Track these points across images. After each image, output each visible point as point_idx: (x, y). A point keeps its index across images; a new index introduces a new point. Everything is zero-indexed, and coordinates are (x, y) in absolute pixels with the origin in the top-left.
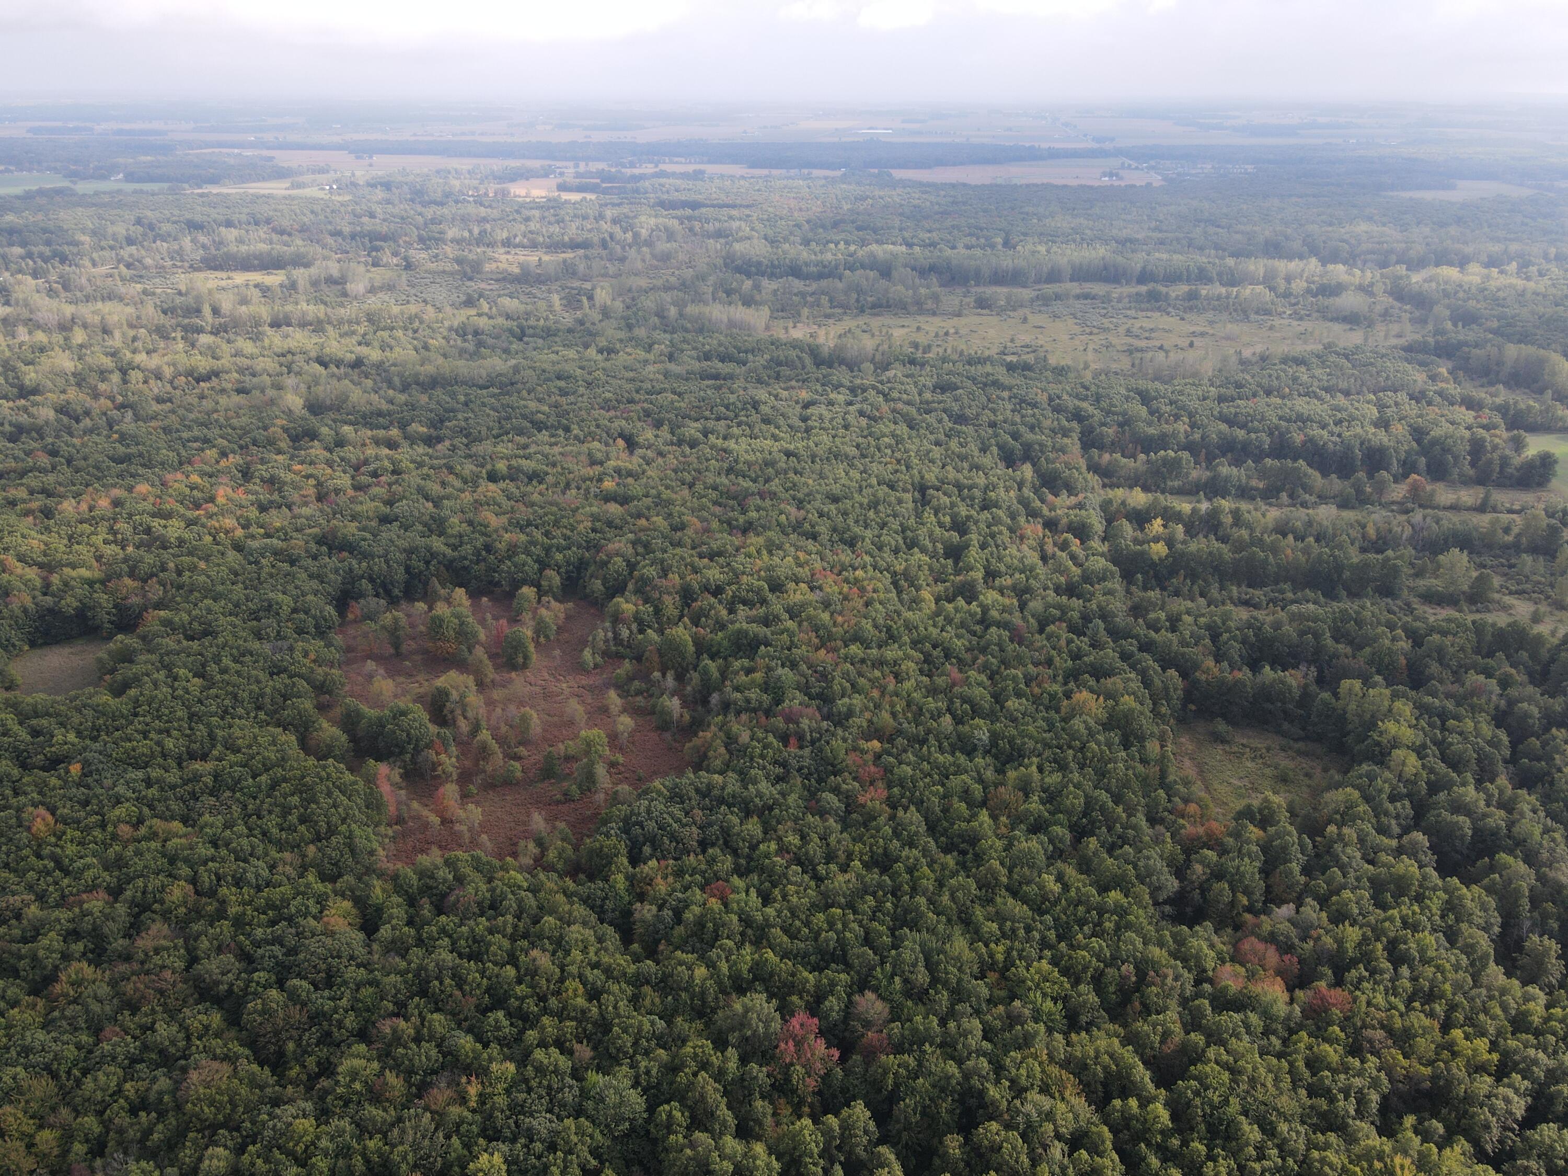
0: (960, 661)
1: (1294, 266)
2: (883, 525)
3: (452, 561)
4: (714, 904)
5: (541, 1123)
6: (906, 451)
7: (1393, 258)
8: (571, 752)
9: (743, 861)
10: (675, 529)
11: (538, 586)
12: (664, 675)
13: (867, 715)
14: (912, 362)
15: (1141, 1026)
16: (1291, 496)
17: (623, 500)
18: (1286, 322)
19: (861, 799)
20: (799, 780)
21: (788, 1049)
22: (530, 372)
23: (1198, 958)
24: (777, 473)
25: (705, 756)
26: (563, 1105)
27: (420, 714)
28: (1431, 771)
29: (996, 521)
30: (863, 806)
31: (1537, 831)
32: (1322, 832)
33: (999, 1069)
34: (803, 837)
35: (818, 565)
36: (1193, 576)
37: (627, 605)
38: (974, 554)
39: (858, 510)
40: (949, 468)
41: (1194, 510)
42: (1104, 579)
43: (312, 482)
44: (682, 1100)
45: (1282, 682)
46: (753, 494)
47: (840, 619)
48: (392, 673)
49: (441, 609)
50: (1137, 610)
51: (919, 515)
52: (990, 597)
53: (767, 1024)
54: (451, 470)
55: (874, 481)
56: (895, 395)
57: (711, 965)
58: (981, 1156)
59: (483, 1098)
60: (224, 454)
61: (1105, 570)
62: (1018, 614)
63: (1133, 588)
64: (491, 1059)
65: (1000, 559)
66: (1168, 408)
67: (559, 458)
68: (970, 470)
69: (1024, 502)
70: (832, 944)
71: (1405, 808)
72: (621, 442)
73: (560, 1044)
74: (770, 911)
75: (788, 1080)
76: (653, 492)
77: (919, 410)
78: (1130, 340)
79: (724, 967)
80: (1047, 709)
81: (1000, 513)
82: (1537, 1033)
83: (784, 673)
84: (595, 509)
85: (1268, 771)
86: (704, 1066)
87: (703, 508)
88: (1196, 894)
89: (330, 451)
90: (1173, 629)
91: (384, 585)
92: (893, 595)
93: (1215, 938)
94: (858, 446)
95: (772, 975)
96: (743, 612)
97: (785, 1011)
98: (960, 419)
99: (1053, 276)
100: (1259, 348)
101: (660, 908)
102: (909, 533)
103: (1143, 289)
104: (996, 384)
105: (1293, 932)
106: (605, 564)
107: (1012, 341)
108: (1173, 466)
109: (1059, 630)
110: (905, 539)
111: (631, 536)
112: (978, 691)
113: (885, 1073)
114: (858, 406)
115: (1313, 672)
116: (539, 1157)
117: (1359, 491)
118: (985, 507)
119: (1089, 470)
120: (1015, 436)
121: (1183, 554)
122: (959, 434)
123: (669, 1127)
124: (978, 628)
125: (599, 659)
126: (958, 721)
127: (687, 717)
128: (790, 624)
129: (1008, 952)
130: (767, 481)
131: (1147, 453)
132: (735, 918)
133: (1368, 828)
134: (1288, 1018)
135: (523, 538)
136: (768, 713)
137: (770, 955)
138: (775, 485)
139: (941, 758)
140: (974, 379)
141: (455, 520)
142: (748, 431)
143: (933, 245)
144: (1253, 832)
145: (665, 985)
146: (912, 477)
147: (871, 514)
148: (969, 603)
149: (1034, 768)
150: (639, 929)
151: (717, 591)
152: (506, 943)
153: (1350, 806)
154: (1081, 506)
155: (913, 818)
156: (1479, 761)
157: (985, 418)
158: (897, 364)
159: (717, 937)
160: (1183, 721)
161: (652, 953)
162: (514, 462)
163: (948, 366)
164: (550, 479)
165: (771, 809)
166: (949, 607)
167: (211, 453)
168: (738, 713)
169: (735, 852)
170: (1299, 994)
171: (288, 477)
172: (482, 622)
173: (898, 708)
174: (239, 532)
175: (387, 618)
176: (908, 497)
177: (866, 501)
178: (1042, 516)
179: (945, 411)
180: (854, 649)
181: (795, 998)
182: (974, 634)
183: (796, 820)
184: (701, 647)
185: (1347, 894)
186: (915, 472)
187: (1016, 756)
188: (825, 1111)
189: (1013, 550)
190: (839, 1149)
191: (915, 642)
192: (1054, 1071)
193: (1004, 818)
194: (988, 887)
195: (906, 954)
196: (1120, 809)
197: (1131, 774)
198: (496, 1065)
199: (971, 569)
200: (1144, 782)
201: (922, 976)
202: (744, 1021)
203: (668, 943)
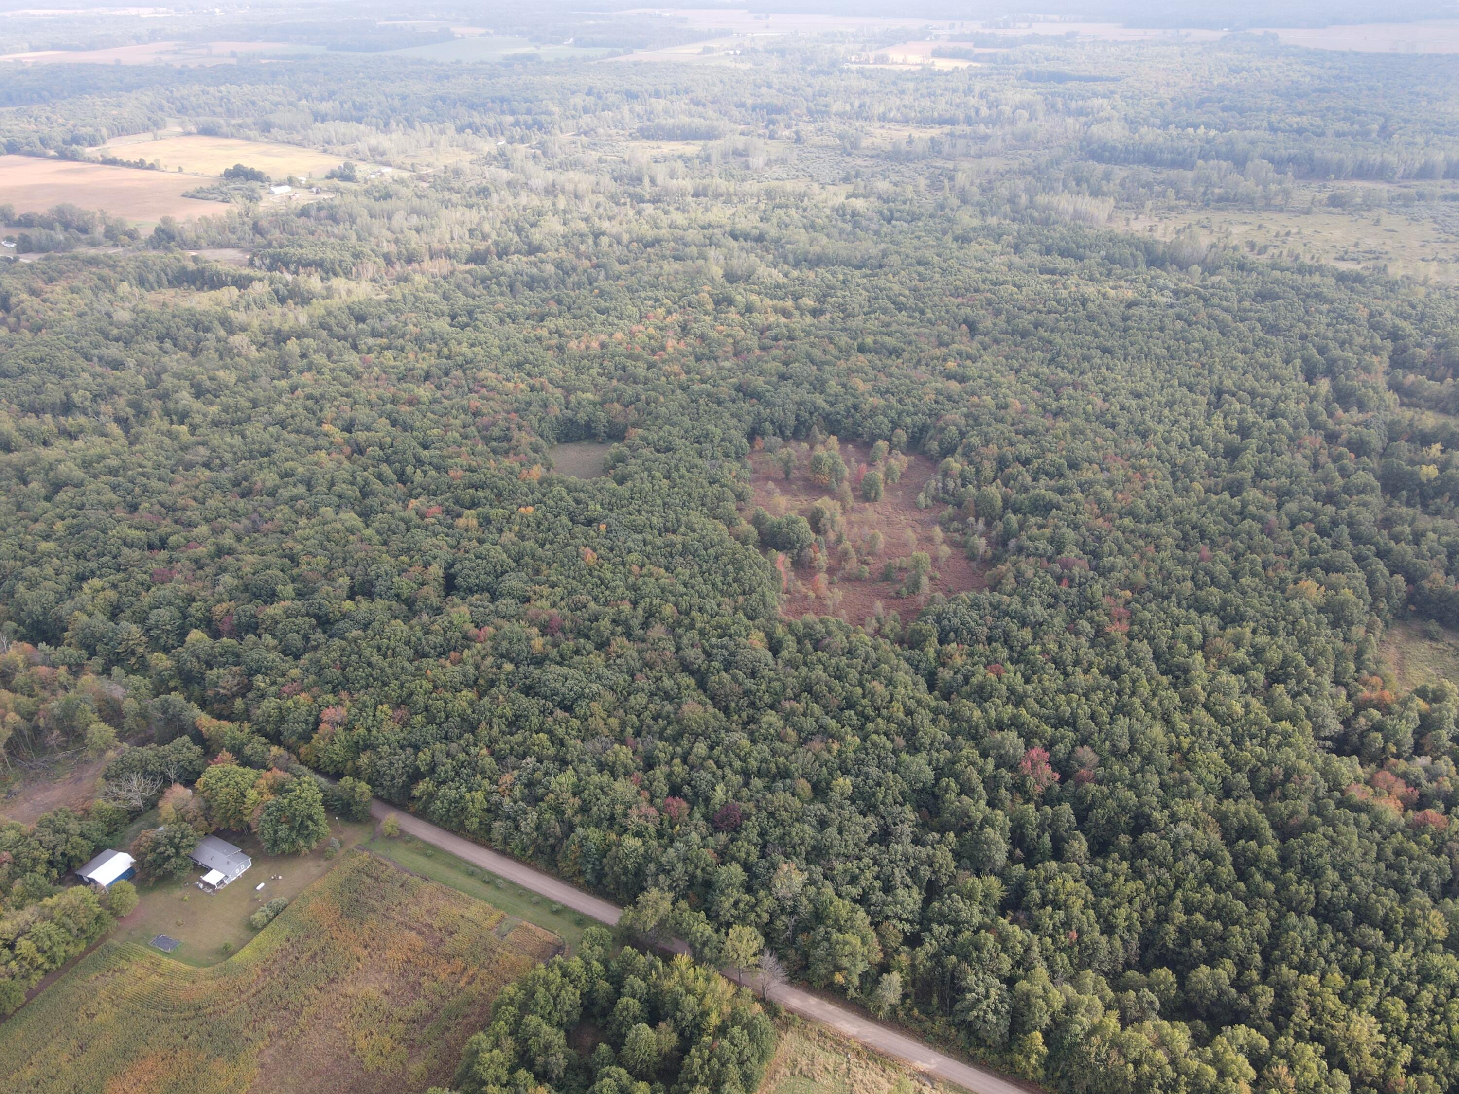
0: (1212, 542)
2: (1175, 423)
3: (828, 415)
4: (992, 677)
5: (873, 771)
6: (1212, 356)
8: (904, 565)
9: (1015, 655)
10: (1000, 407)
11: (890, 440)
12: (977, 521)
13: (1126, 572)
14: (1242, 267)
15: (1277, 805)
17: (962, 379)
19: (1108, 629)
20: (1064, 609)
21: (1026, 766)
22: (895, 257)
23: (1337, 774)
24: (1092, 367)
25: (1000, 582)
26: (886, 766)
27: (804, 523)
29: (1279, 429)
30: (1107, 633)
33: (1164, 806)
34: (1060, 647)
35: (1110, 451)
37: (955, 464)
38: (1249, 457)
39: (1156, 407)
40: (1249, 376)
42: (1363, 492)
43: (730, 340)
44: (957, 780)
46: (1068, 384)
47: (1120, 496)
48: (785, 492)
49: (820, 451)
50: (1386, 523)
51: (1209, 416)
52: (1253, 494)
53: (1015, 749)
54: (831, 340)
55: (1176, 382)
56: (1215, 301)
57: (985, 711)
58: (1142, 851)
59: (840, 753)
60: (669, 312)
61: (1367, 485)
62: (1274, 512)
63: (1395, 503)
64: (846, 733)
65: (1271, 465)
67: (914, 338)
68: (1268, 380)
69: (1312, 416)
70: (1067, 715)
72: (964, 327)
73: (886, 734)
74: (1029, 688)
75: (1023, 783)
76: (986, 374)
77: (1234, 317)
79: (993, 714)
80: (1275, 589)
81: (1285, 423)
83: (1069, 534)
84: (939, 385)
86: (973, 764)
87: (1023, 392)
88: (1355, 738)
89: (742, 315)
90: (1415, 542)
91: (780, 427)
92: (1168, 483)
93: (1358, 768)
94: (1168, 349)
95: (1023, 724)
96: (1044, 480)
97: (1028, 745)
98: (1272, 329)
99: (1424, 173)
101: (956, 673)
102: (1196, 432)
104: (1319, 296)
105: (1423, 775)
106: (942, 430)
109: (1307, 531)
110: (1191, 436)
111: (965, 410)
112: (1220, 567)
113: (1087, 793)
114: (1177, 309)
118: (1272, 416)
119: (1389, 388)
120: (1322, 351)
121: (1451, 479)
122: (1267, 343)
123: (947, 790)
124: (1235, 518)
125: (929, 502)
126: (1198, 587)
127: (989, 553)
128: (1079, 496)
129: (1192, 744)
130: (1082, 373)
131: (1455, 378)
132: (1004, 687)
134: (1393, 825)
135: (882, 402)
136: (1050, 560)
137: (1023, 712)
138: (1088, 378)
139: (1176, 611)
140: (1297, 290)
141: (832, 383)
142: (1073, 327)
144: (1420, 704)
145: (953, 716)
146: (1212, 382)
147: (1166, 412)
148: (1233, 497)
149: (1249, 630)
150: (940, 684)
151: (1026, 462)
152: (857, 675)
154: (1366, 425)
155: (1144, 649)
157: (1297, 330)
158: (1225, 270)
159: (991, 696)
161: (946, 697)
162: (878, 338)
163: (1277, 274)
164: (906, 355)
165: (1041, 625)
166: (1214, 498)
167: (661, 311)
168: (1028, 556)
169: (1011, 648)
170: (1411, 812)
171: (715, 335)
172: (848, 462)
173: (1152, 571)
174: (683, 377)
175: (783, 453)
176: (1203, 400)
177: (1164, 400)
178: (1325, 429)
179: (1259, 320)
180: (1127, 521)
181: (1036, 741)
182: (1231, 522)
183: (1058, 635)
184: (1007, 504)
186: (1216, 377)
187: (1238, 619)
188: (1044, 803)
189: (1286, 458)
190: (1049, 826)
191: (1177, 523)
192: (1204, 815)
193: (1213, 661)
194: (1188, 703)
195: (1117, 730)
196: (1311, 670)
197: (1329, 647)
198: (849, 737)
199: (1243, 468)
200: (1340, 655)
201: (1125, 745)
202: (1000, 746)
203: (959, 694)
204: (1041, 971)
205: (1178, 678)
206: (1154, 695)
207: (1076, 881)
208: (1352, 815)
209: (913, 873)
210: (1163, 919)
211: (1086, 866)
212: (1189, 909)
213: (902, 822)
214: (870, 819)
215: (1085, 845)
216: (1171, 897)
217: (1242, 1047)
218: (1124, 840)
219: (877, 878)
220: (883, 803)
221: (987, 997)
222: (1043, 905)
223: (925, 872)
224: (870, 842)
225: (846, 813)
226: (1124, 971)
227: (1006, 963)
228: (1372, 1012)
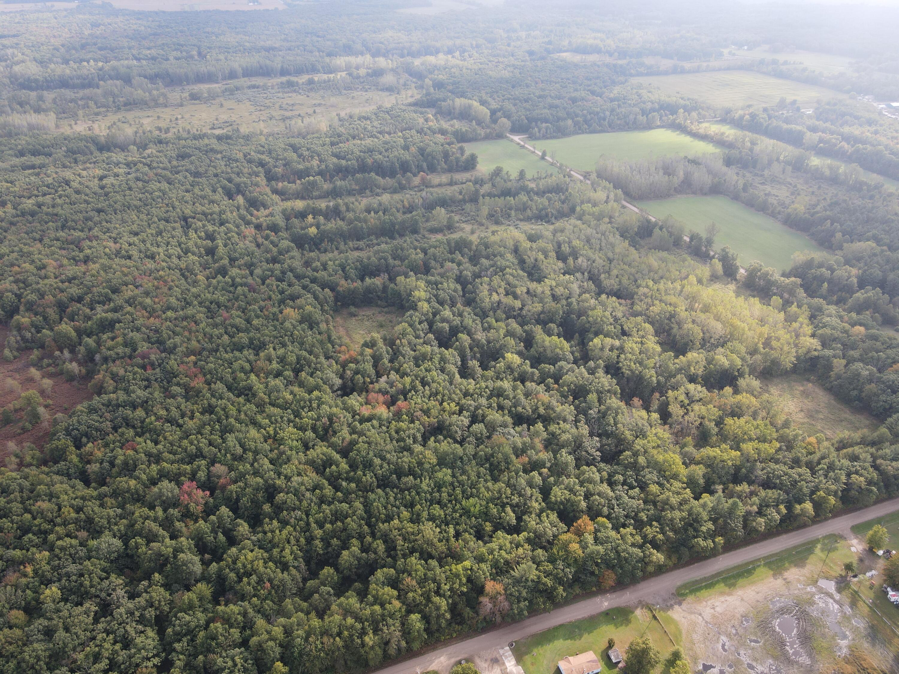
0: (226, 307)
1: (359, 60)
2: (168, 244)
4: (130, 452)
5: (72, 568)
6: (170, 198)
7: (406, 52)
8: (18, 407)
9: (139, 430)
10: (39, 268)
12: (62, 352)
13: (185, 345)
14: (160, 142)
15: (334, 439)
16: (371, 191)
18: (359, 93)
19: (192, 385)
20: (157, 385)
21: (185, 499)
23: (352, 407)
24: (95, 224)
25: (102, 387)
26: (80, 558)
28: (433, 308)
29: (229, 230)
30: (193, 388)
31: (470, 321)
32: (394, 344)
33: (279, 474)
34: (167, 410)
35: (136, 273)
36: (331, 240)
37: (24, 319)
38: (221, 250)
39: (151, 238)
40: (197, 204)
41: (327, 207)
42: (288, 251)
44: (141, 536)
45: (374, 284)
46: (84, 239)
47: (157, 300)
50: (307, 264)
51: (186, 234)
52: (234, 272)
53: (172, 492)
55: (156, 219)
56: (155, 165)
57: (137, 478)
58: (279, 508)
59: (35, 572)
61: (288, 247)
62: (250, 278)
63: (305, 252)
64: (33, 554)
65: (235, 251)
66: (307, 153)
68: (209, 204)
69: (242, 218)
70: (194, 451)
71: (425, 325)
73: (68, 535)
74: (160, 447)
75: (188, 511)
77: (171, 172)
78: (282, 112)
79: (144, 477)
80: (273, 320)
81: (230, 226)
82: (472, 395)
83: (134, 335)
85: (374, 324)
86: (147, 518)
87: (53, 254)
88: (349, 383)
90: (325, 269)
92: (183, 281)
93: (359, 398)
94: (140, 200)
95: (168, 472)
96: (99, 308)
97: (179, 484)
98: (197, 174)
99: (232, 75)
100: (348, 111)
101: (101, 463)
102: (183, 246)
103: (284, 79)
104: (212, 150)
105: (387, 386)
107: (217, 119)
108: (313, 184)
109: (272, 282)
110: (182, 249)
111: (11, 278)
112: (238, 320)
113: (232, 492)
114: (134, 175)
115: (386, 276)
116: (76, 582)
117: (400, 183)
118: (222, 224)
119: (273, 193)
120: (230, 180)
121: (324, 231)
122: (198, 184)
123: (137, 547)
124: (231, 289)
125: (15, 353)
126: (231, 337)
128: (129, 309)
129: (275, 429)
130: (90, 229)
131: (300, 179)
132: (143, 455)
133: (411, 337)
134: (388, 418)
136: (130, 357)
137: (165, 464)
138: (96, 232)
139: (227, 356)
140: (199, 149)
142: (68, 200)
143: (154, 59)
144: (368, 351)
145: (115, 494)
146: (177, 213)
147: (159, 239)
148: (224, 277)
149: (271, 349)
150: (92, 477)
151: (80, 300)
152: (20, 506)
153: (404, 330)
154: (272, 215)
155: (219, 386)
156: (451, 299)
157: (210, 172)
158: (151, 145)
159: (135, 466)
160: (336, 310)
161: (102, 483)
163: (183, 142)
165: (146, 402)
166: (214, 281)
168: (114, 361)
169: (133, 427)
170: (392, 408)
173: (200, 338)
176: (178, 225)
177: (154, 232)
178: (253, 223)
179: (187, 171)
180: (169, 314)
181: (183, 478)
182: (230, 292)
183: (162, 403)
184: (80, 332)
185: (405, 365)
186: (178, 210)
187: (262, 346)
188: (208, 515)
189: (241, 245)
190: (218, 527)
191: (200, 303)
192: (301, 467)
193: (262, 375)
194: (261, 406)
195: (231, 444)
196: (312, 357)
197: (315, 340)
198: (37, 556)
199: (222, 259)
200: (321, 342)
201: (239, 450)
202: (160, 494)
203: (111, 477)
204: (260, 622)
205: (247, 395)
206: (239, 411)
207: (252, 551)
208: (369, 424)
209: (142, 620)
210: (310, 540)
211: (253, 538)
212: (321, 525)
213: (114, 590)
214: (87, 605)
215: (246, 525)
216: (308, 524)
217: (383, 582)
218: (267, 507)
219: (115, 642)
220: (91, 586)
221: (235, 665)
222: (240, 580)
223: (150, 613)
224: (96, 621)
225: (65, 613)
226: (304, 585)
227: (235, 633)
228: (428, 520)
